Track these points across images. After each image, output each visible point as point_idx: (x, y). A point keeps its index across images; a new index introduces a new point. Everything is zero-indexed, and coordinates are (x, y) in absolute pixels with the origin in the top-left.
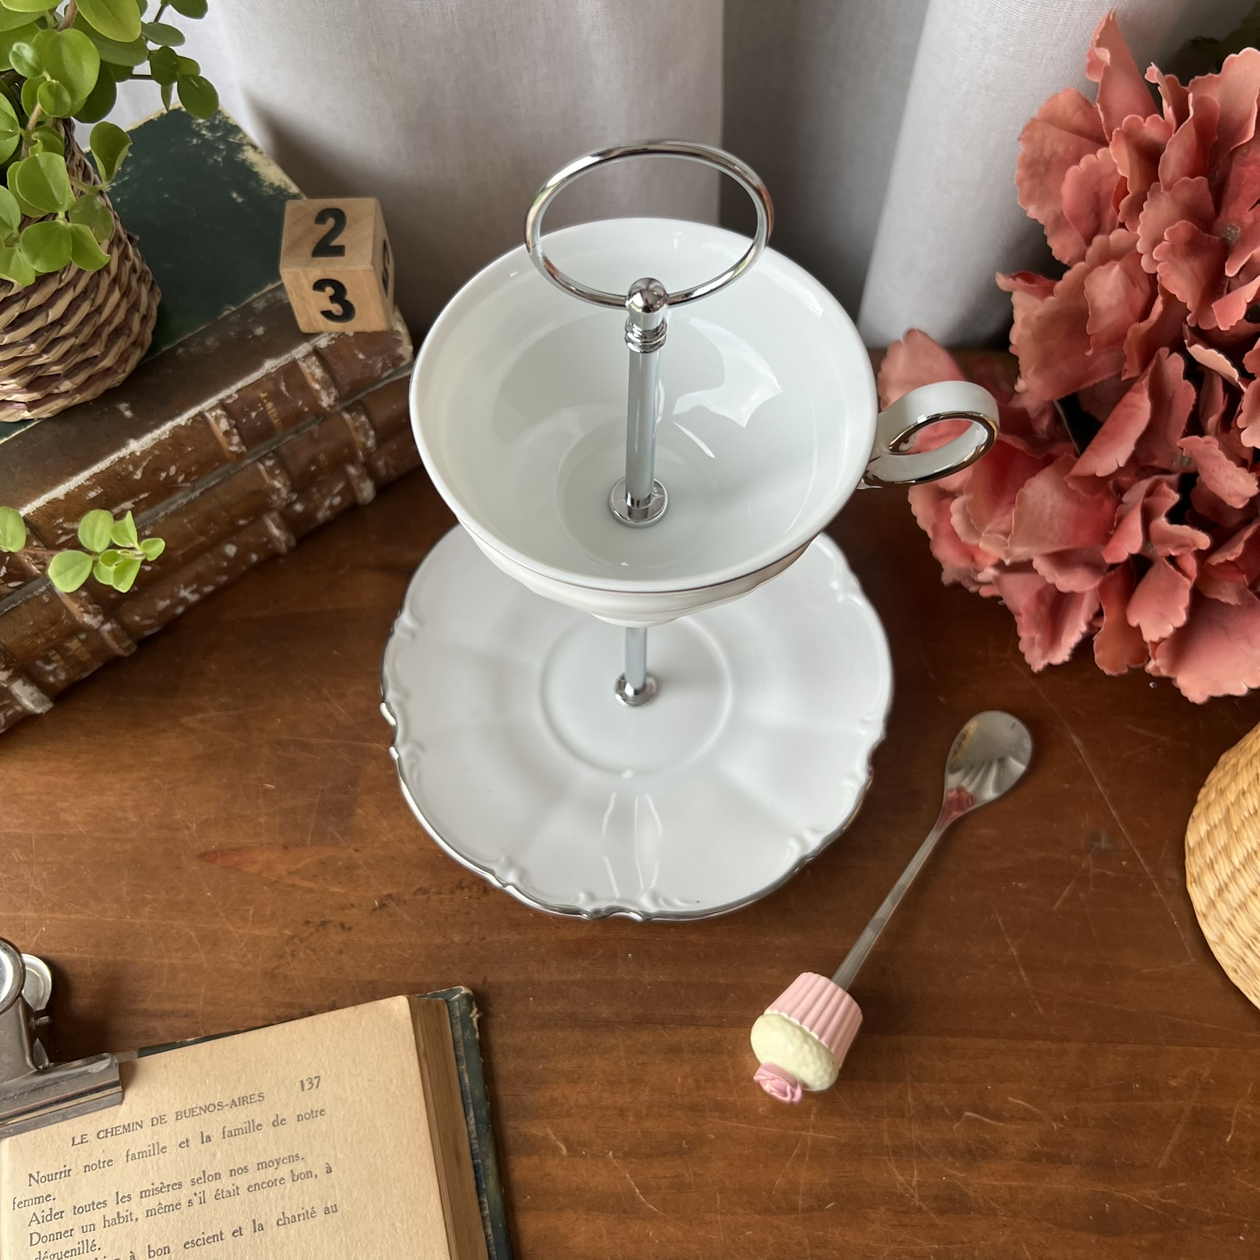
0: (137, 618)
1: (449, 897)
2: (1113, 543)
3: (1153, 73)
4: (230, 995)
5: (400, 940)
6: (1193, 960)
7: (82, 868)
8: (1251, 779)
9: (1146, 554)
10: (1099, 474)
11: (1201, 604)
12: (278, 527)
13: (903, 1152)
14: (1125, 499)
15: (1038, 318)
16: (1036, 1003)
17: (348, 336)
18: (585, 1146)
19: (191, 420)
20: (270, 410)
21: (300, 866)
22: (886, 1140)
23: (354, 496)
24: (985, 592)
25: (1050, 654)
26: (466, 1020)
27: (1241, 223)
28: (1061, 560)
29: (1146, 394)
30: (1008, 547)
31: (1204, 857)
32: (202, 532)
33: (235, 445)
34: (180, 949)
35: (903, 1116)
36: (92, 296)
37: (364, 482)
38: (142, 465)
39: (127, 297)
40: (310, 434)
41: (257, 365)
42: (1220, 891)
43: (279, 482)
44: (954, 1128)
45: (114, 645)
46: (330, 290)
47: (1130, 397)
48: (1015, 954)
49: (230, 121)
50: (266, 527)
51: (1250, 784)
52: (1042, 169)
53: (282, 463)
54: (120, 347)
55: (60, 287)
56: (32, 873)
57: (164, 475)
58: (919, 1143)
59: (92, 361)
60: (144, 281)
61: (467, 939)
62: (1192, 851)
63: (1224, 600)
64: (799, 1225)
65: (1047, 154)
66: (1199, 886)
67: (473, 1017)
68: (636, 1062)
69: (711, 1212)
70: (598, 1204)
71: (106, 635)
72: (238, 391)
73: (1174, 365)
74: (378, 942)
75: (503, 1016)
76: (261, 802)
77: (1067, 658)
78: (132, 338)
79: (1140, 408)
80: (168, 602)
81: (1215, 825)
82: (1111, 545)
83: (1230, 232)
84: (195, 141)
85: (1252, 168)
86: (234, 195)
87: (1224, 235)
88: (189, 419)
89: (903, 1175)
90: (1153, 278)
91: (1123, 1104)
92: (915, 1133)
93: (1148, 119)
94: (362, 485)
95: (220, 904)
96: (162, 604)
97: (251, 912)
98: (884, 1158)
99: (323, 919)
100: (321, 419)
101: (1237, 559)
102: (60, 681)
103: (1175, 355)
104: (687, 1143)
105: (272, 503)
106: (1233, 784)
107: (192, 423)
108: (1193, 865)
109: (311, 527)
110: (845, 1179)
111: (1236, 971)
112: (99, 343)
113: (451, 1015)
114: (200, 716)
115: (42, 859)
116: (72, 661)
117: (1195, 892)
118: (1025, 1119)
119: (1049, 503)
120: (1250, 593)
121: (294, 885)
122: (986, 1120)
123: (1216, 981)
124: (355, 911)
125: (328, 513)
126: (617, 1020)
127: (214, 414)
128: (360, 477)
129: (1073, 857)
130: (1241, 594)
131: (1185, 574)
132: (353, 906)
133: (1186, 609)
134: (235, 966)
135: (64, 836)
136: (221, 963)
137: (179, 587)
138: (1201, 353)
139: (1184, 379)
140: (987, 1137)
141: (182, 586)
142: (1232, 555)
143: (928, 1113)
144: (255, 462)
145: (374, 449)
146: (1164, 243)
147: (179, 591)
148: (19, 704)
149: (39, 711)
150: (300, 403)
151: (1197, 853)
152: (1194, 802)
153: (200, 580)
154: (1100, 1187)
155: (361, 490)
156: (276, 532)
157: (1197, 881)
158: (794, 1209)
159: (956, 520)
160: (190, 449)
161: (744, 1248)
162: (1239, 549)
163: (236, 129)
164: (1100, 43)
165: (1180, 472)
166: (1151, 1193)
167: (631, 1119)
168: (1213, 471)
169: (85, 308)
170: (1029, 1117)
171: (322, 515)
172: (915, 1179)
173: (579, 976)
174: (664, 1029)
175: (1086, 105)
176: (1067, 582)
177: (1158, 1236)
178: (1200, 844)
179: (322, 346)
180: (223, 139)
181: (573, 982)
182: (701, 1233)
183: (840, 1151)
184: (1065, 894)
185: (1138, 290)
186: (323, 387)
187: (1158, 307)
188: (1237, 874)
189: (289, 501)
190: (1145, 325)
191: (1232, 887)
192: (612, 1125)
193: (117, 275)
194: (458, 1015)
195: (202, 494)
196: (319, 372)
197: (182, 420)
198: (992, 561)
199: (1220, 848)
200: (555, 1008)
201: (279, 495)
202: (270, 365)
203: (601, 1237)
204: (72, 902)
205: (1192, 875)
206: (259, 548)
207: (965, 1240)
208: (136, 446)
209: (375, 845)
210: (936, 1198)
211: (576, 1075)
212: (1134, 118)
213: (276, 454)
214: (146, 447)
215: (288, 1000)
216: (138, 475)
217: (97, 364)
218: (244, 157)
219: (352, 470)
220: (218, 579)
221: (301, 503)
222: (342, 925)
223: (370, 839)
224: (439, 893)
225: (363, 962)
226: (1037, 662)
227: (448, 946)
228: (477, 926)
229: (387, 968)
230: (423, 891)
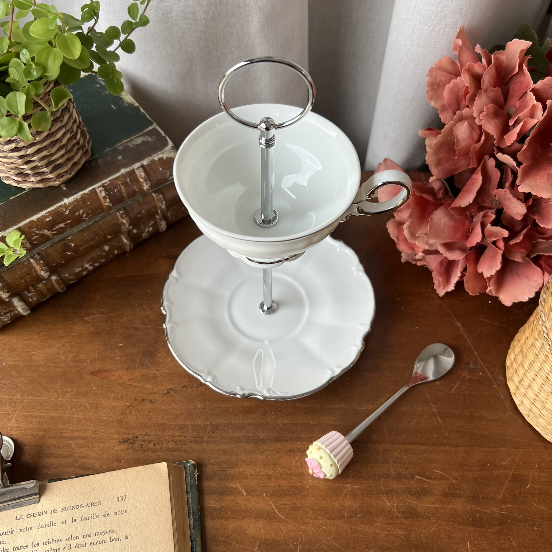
0: (67, 275)
1: (196, 389)
3: (478, 49)
4: (103, 430)
5: (175, 407)
6: (511, 413)
7: (41, 378)
8: (530, 332)
9: (484, 244)
10: (462, 206)
11: (507, 263)
12: (126, 239)
13: (390, 493)
14: (474, 220)
15: (435, 144)
16: (445, 431)
17: (156, 160)
18: (253, 491)
20: (122, 189)
21: (133, 377)
22: (383, 488)
23: (158, 228)
24: (419, 264)
25: (446, 287)
27: (514, 106)
28: (449, 246)
29: (480, 173)
30: (427, 239)
31: (513, 369)
32: (92, 240)
33: (107, 203)
34: (82, 411)
35: (389, 478)
37: (162, 221)
38: (69, 208)
40: (139, 201)
41: (118, 171)
42: (520, 382)
43: (125, 220)
44: (411, 483)
45: (56, 286)
47: (474, 176)
48: (435, 411)
50: (121, 239)
51: (530, 335)
52: (436, 87)
56: (20, 381)
57: (77, 213)
58: (396, 489)
61: (204, 406)
62: (508, 367)
63: (516, 260)
64: (345, 524)
65: (438, 81)
66: (512, 381)
68: (275, 456)
69: (307, 518)
70: (259, 515)
71: (54, 282)
72: (109, 181)
73: (491, 163)
74: (166, 408)
75: (219, 438)
76: (117, 351)
77: (453, 288)
79: (478, 179)
80: (80, 269)
81: (517, 354)
82: (469, 240)
83: (511, 110)
84: (97, 86)
85: (518, 85)
86: (112, 106)
87: (508, 112)
89: (390, 503)
90: (480, 127)
91: (483, 472)
92: (395, 485)
93: (476, 64)
94: (161, 223)
95: (99, 392)
96: (78, 270)
97: (112, 396)
98: (382, 495)
99: (143, 398)
100: (143, 196)
101: (520, 242)
102: (34, 301)
103: (491, 158)
104: (297, 490)
105: (122, 229)
106: (523, 336)
107: (90, 192)
108: (509, 373)
109: (140, 240)
110: (365, 504)
111: (528, 416)
114: (92, 317)
115: (24, 375)
116: (40, 293)
117: (510, 385)
118: (441, 479)
119: (443, 221)
120: (528, 259)
121: (130, 385)
122: (425, 479)
123: (520, 422)
124: (156, 395)
125: (147, 234)
126: (267, 439)
127: (99, 189)
128: (160, 219)
129: (459, 371)
130: (523, 258)
131: (499, 249)
132: (155, 393)
133: (500, 262)
134: (105, 418)
135: (34, 365)
136: (99, 417)
137: (85, 263)
138: (500, 156)
139: (495, 168)
140: (425, 486)
141: (86, 262)
142: (518, 240)
143: (399, 477)
144: (115, 211)
145: (165, 210)
146: (484, 112)
147: (85, 265)
148: (17, 310)
149: (24, 314)
150: (135, 187)
151: (511, 367)
153: (94, 260)
154: (474, 507)
155: (161, 225)
156: (125, 241)
157: (511, 379)
158: (344, 517)
159: (406, 232)
160: (89, 203)
161: (322, 534)
162: (521, 238)
164: (457, 37)
165: (496, 208)
166: (496, 510)
167: (273, 480)
168: (508, 205)
170: (442, 478)
171: (144, 235)
172: (395, 504)
173: (251, 421)
174: (287, 443)
175: (453, 63)
176: (452, 256)
177: (499, 527)
178: (512, 364)
179: (145, 164)
181: (248, 424)
182: (303, 528)
183: (363, 493)
184: (456, 386)
185: (475, 132)
186: (145, 181)
187: (483, 138)
188: (526, 372)
189: (129, 229)
190: (478, 145)
191: (525, 379)
192: (265, 483)
195: (93, 223)
196: (143, 174)
197: (86, 191)
198: (421, 250)
199: (519, 363)
200: (241, 434)
201: (125, 226)
202: (123, 171)
203: (261, 529)
204: (36, 392)
205: (508, 377)
206: (119, 248)
207: (417, 529)
208: (66, 201)
209: (165, 368)
210: (404, 512)
211: (250, 462)
212: (471, 64)
213: (124, 208)
215: (127, 431)
216: (67, 213)
219: (157, 217)
220: (101, 260)
221: (136, 229)
222: (151, 401)
223: (163, 366)
224: (192, 388)
225: (159, 416)
226: (441, 292)
227: (196, 409)
228: (208, 401)
229: (169, 418)
230: (185, 386)
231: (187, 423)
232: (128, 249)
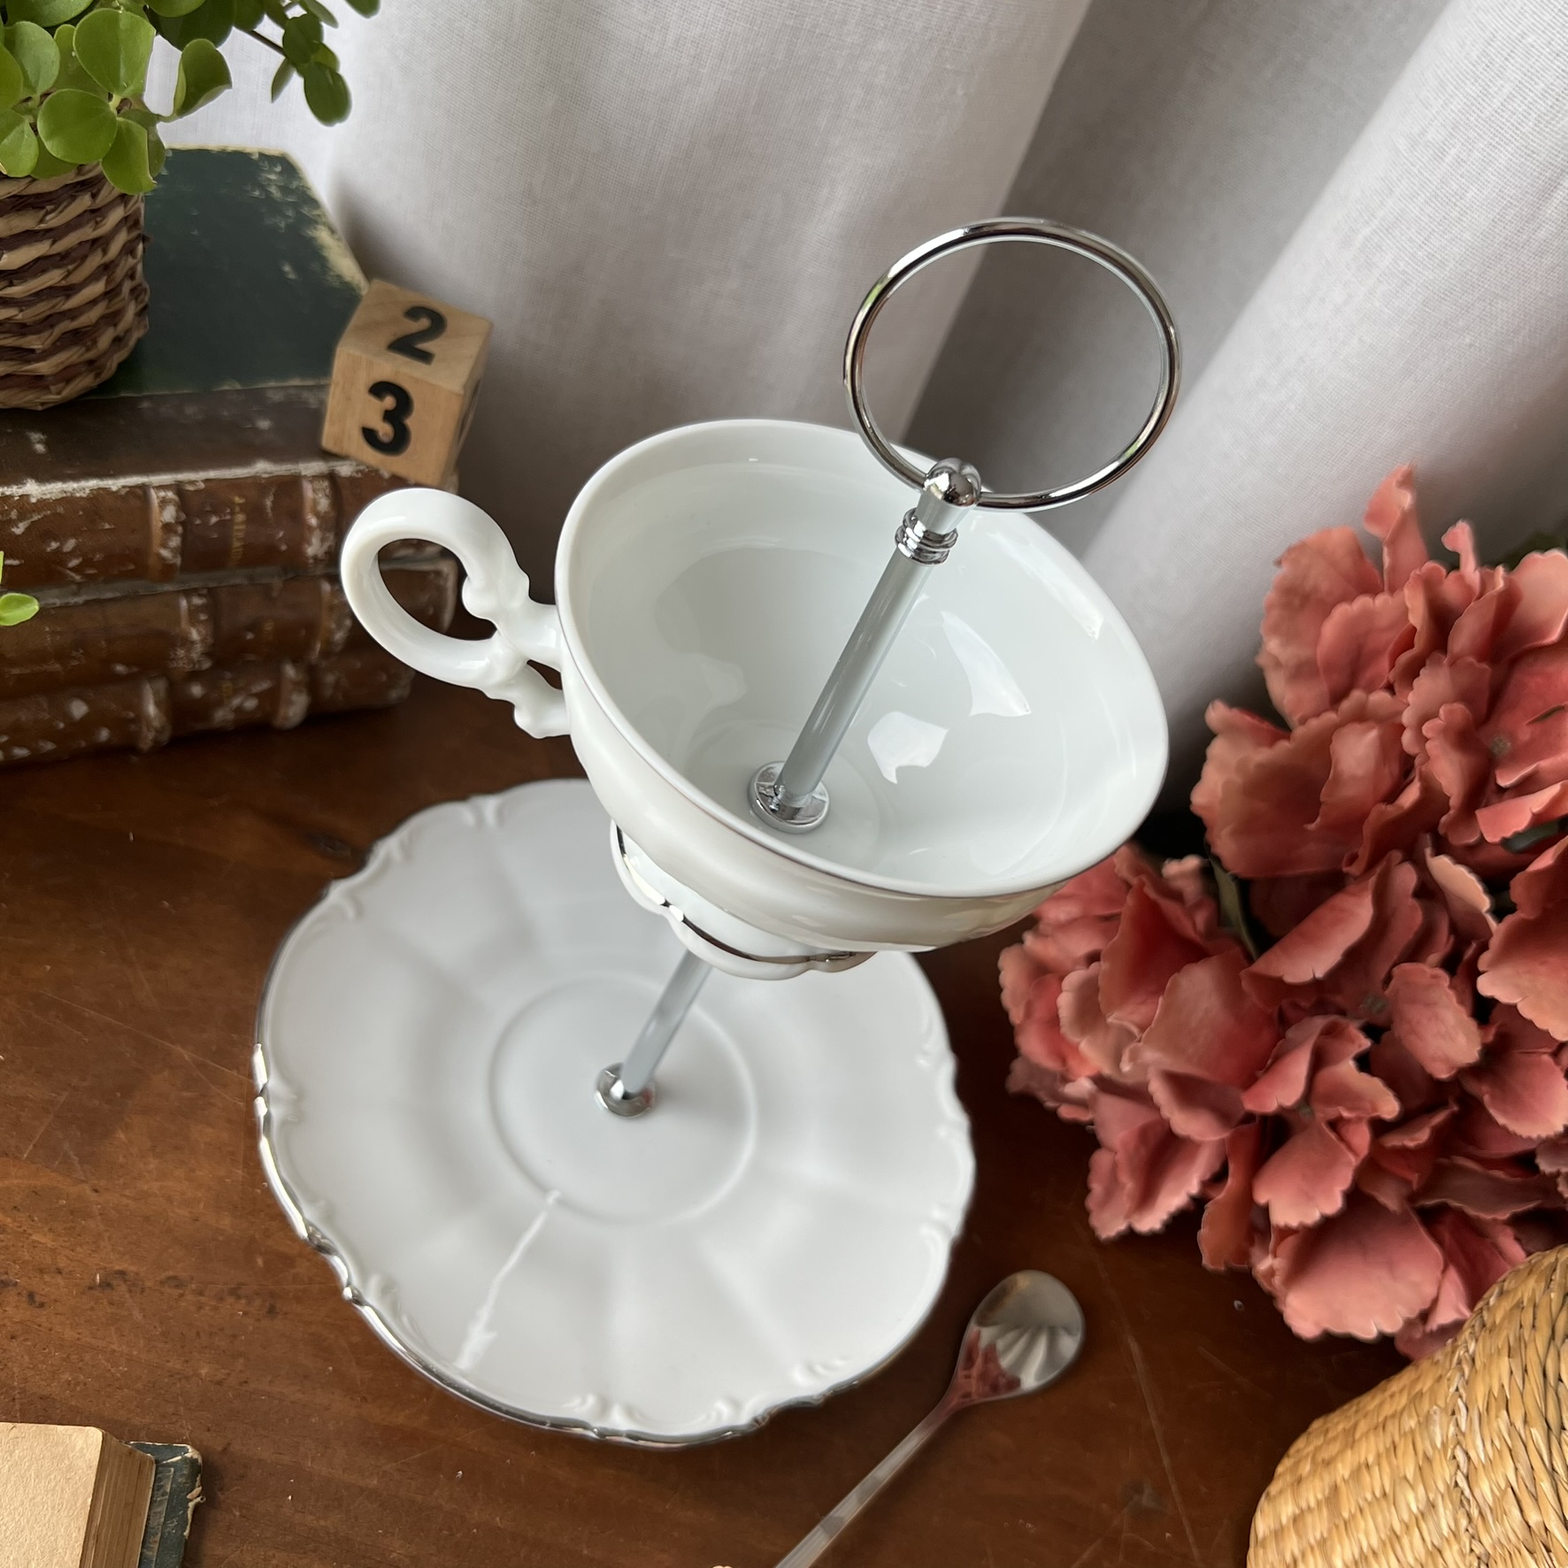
1: (213, 1303)
2: (1260, 1087)
5: (115, 1347)
11: (1356, 1198)
12: (157, 704)
14: (1290, 1034)
15: (1258, 766)
19: (128, 489)
20: (237, 524)
23: (275, 709)
24: (1066, 1112)
25: (1136, 1216)
26: (177, 1501)
27: (1512, 736)
28: (1186, 1089)
29: (1369, 899)
32: (61, 655)
33: (168, 551)
36: (70, 267)
37: (298, 693)
38: (32, 517)
39: (110, 301)
40: (267, 589)
41: (245, 460)
43: (199, 632)
46: (389, 402)
49: (308, 193)
52: (1297, 602)
53: (214, 609)
54: (71, 356)
55: (36, 228)
57: (54, 545)
59: (26, 355)
60: (136, 299)
61: (219, 1377)
63: (1381, 1200)
65: (1308, 586)
67: (191, 1500)
72: (206, 481)
73: (1406, 877)
74: (79, 1339)
75: (238, 1514)
77: (1158, 1227)
78: (90, 355)
81: (1310, 1508)
82: (1256, 1089)
83: (1498, 744)
84: (257, 193)
85: (1539, 680)
86: (287, 268)
87: (1492, 745)
88: (124, 487)
90: (1410, 760)
94: (294, 697)
100: (290, 576)
101: (1417, 1149)
103: (1409, 865)
105: (174, 659)
107: (127, 493)
109: (200, 726)
112: (46, 334)
113: (157, 1487)
119: (1203, 1006)
120: (1407, 1206)
124: (60, 1280)
125: (231, 716)
127: (162, 494)
128: (296, 684)
129: (1104, 1506)
130: (1403, 1202)
131: (1350, 1147)
132: (59, 1272)
133: (1344, 1194)
138: (1446, 869)
139: (1413, 897)
142: (1412, 1140)
144: (178, 592)
145: (339, 648)
146: (1439, 720)
150: (281, 534)
151: (1271, 1546)
152: (1269, 1477)
153: (16, 732)
155: (290, 703)
156: (151, 709)
160: (107, 526)
162: (1423, 1136)
163: (314, 203)
164: (1401, 484)
165: (1366, 1019)
168: (1418, 1022)
169: (53, 277)
171: (222, 716)
173: (374, 1483)
176: (1187, 1123)
178: (1279, 1533)
180: (294, 205)
181: (362, 1490)
184: (1085, 1556)
186: (320, 527)
187: (1411, 796)
189: (197, 666)
190: (1391, 811)
193: (112, 262)
194: (168, 1490)
195: (87, 603)
196: (324, 504)
197: (115, 484)
198: (1090, 1072)
199: (1312, 1541)
200: (322, 1523)
201: (188, 651)
202: (264, 468)
206: (119, 725)
208: (33, 489)
209: (127, 1192)
212: (1433, 569)
213: (211, 593)
214: (48, 496)
216: (19, 529)
217: (29, 362)
218: (314, 235)
219: (290, 671)
220: (41, 744)
221: (203, 685)
222: (31, 1296)
223: (121, 1181)
224: (201, 1294)
225: (43, 1362)
226: (1110, 1225)
227: (187, 1378)
228: (241, 1360)
229: (78, 1384)
230: (176, 1282)
231: (137, 1421)
232: (147, 739)
